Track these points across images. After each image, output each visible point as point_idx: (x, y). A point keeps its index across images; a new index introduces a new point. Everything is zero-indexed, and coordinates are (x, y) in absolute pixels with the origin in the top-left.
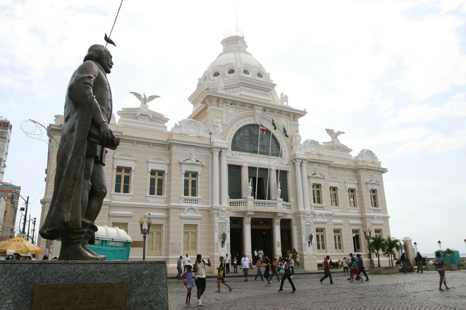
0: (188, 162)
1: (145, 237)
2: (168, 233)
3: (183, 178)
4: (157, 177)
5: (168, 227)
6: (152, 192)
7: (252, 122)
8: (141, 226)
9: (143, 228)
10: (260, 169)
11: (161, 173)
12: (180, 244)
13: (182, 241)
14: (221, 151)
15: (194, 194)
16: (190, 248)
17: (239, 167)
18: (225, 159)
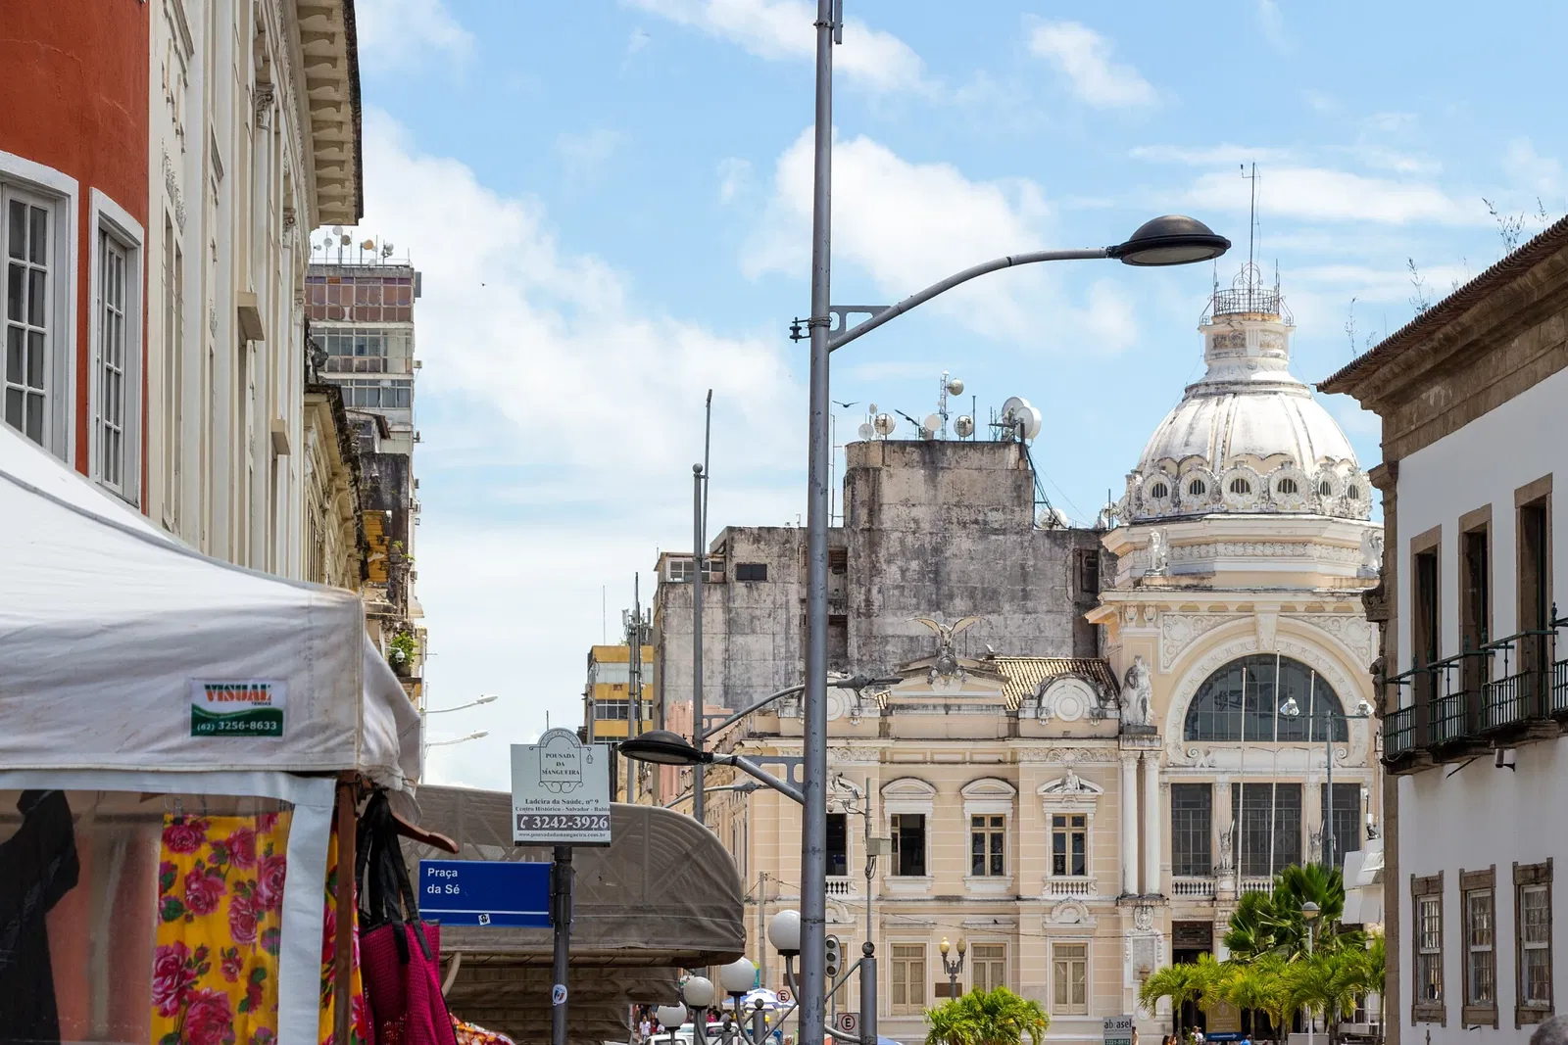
0: (1059, 790)
2: (1017, 962)
3: (1049, 831)
5: (1017, 954)
6: (978, 869)
7: (1253, 651)
8: (944, 955)
9: (949, 959)
10: (1278, 785)
11: (997, 821)
12: (1044, 989)
13: (1050, 984)
14: (1141, 757)
15: (1080, 870)
16: (1070, 998)
17: (1207, 788)
18: (1153, 778)
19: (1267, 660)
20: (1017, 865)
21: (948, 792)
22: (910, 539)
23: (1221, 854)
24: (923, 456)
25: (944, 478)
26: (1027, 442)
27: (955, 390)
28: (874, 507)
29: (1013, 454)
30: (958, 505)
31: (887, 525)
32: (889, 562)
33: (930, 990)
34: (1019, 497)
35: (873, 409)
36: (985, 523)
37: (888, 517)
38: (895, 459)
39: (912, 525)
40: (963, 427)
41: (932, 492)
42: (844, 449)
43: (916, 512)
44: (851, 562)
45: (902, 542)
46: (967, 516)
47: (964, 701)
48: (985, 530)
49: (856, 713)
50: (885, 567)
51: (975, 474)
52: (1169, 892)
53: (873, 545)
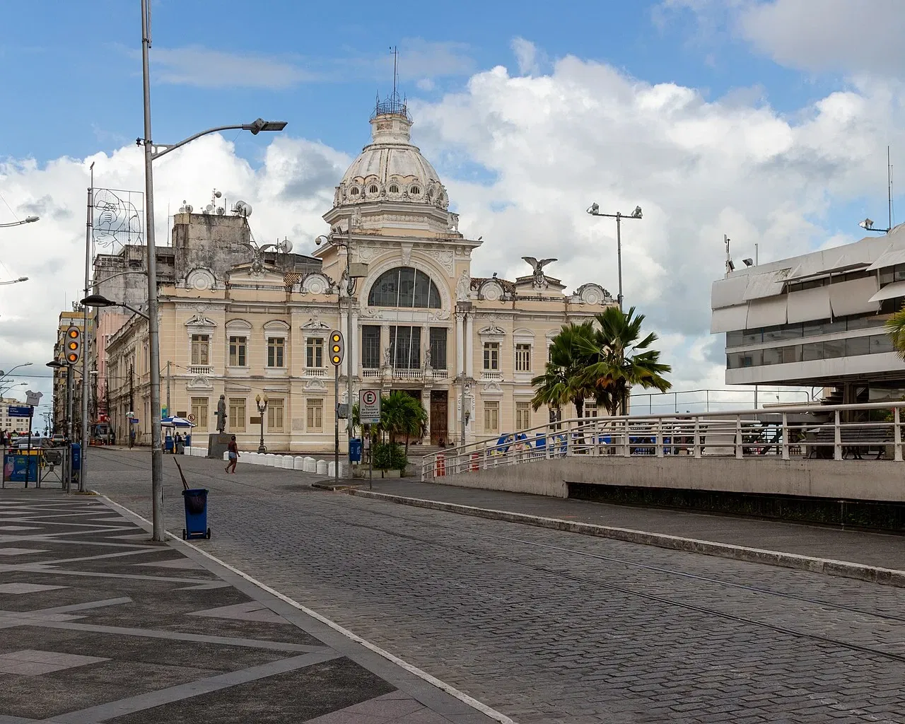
0: (310, 327)
1: (262, 414)
2: (289, 408)
3: (305, 346)
4: (276, 345)
5: (289, 402)
6: (271, 363)
8: (258, 403)
11: (281, 340)
12: (302, 420)
13: (305, 418)
14: (350, 312)
15: (319, 364)
16: (314, 425)
17: (379, 327)
18: (355, 322)
19: (405, 269)
20: (290, 362)
21: (258, 327)
22: (200, 253)
23: (384, 358)
24: (205, 220)
25: (214, 230)
26: (247, 218)
27: (218, 195)
28: (186, 240)
29: (241, 221)
30: (219, 240)
31: (191, 247)
32: (191, 262)
33: (248, 420)
34: (243, 238)
35: (185, 202)
36: (230, 248)
37: (191, 244)
38: (195, 221)
39: (201, 247)
40: (221, 210)
41: (209, 235)
42: (173, 218)
43: (203, 242)
44: (176, 261)
45: (197, 254)
46: (223, 245)
47: (265, 284)
48: (230, 251)
49: (214, 287)
50: (190, 263)
51: (227, 228)
52: (361, 376)
53: (185, 255)
